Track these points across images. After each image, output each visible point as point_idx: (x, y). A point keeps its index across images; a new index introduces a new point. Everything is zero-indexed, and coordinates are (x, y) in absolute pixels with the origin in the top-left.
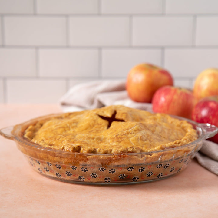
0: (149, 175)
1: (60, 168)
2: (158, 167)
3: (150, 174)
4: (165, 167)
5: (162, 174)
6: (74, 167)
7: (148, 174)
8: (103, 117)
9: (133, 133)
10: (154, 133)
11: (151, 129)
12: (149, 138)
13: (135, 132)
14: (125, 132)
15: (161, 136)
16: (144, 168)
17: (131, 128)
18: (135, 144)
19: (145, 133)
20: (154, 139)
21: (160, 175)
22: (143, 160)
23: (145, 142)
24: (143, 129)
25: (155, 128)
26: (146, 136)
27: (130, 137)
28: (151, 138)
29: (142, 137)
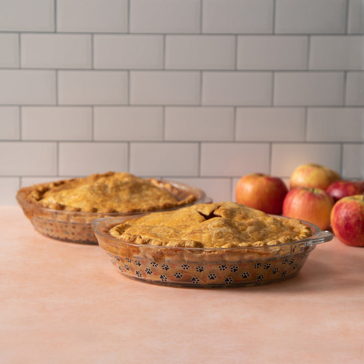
0: (245, 277)
1: (140, 265)
6: (154, 263)
7: (244, 275)
8: (201, 214)
9: (211, 229)
10: (243, 232)
11: (240, 228)
12: (227, 236)
13: (212, 228)
14: (203, 227)
15: (250, 237)
16: (202, 268)
17: (211, 224)
18: (205, 240)
19: (225, 230)
20: (233, 238)
21: (260, 277)
22: (200, 258)
23: (220, 240)
24: (225, 226)
25: (247, 227)
26: (224, 234)
27: (204, 233)
28: (230, 236)
29: (218, 233)
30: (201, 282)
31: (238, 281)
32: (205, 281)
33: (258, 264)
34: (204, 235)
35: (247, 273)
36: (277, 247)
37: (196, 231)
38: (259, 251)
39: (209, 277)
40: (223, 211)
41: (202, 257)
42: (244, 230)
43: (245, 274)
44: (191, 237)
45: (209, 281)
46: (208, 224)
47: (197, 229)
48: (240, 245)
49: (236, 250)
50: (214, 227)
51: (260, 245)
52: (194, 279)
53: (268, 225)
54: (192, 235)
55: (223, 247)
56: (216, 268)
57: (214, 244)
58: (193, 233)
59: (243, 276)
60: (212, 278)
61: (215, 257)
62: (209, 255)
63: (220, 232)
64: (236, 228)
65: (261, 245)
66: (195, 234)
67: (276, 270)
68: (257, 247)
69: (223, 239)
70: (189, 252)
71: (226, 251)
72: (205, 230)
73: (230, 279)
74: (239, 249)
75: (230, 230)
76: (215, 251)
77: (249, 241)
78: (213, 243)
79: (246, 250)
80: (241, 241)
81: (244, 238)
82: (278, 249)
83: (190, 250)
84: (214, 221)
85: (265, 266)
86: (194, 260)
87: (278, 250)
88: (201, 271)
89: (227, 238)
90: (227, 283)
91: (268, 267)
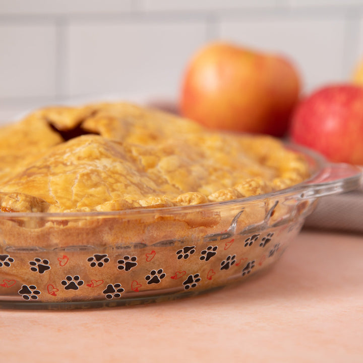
0: (155, 280)
2: (183, 254)
3: (156, 275)
4: (205, 256)
5: (197, 276)
7: (152, 277)
9: (72, 164)
10: (150, 171)
11: (144, 161)
12: (111, 180)
13: (76, 162)
14: (52, 160)
15: (166, 182)
16: (46, 262)
17: (71, 151)
18: (56, 192)
19: (105, 167)
20: (126, 186)
21: (190, 280)
22: (38, 237)
23: (92, 191)
24: (107, 157)
25: (159, 158)
26: (103, 175)
27: (54, 174)
28: (117, 181)
29: (88, 175)
30: (44, 296)
31: (137, 290)
32: (54, 294)
33: (186, 250)
34: (51, 178)
35: (160, 272)
36: (233, 206)
37: (34, 170)
38: (189, 217)
39: (64, 283)
40: (105, 122)
41: (45, 236)
42: (152, 165)
43: (153, 273)
44: (23, 184)
45: (63, 294)
46: (64, 153)
47: (38, 164)
48: (143, 203)
49: (130, 216)
50: (79, 158)
51: (190, 201)
52: (25, 290)
53: (208, 152)
54: (23, 181)
55: (99, 208)
56: (81, 262)
57: (76, 201)
58: (28, 174)
59: (148, 278)
60: (72, 286)
61: (78, 234)
62: (63, 230)
63: (93, 172)
64: (134, 160)
65: (194, 203)
66: (31, 178)
67: (230, 261)
68: (185, 208)
69: (99, 189)
70: (11, 223)
71: (105, 221)
72: (56, 166)
73: (117, 286)
74: (139, 212)
75: (118, 167)
76: (76, 221)
77: (164, 193)
78: (74, 198)
79: (157, 215)
80: (144, 191)
81: (152, 185)
82: (234, 210)
83: (12, 219)
84: (79, 145)
85: (204, 253)
86: (23, 244)
87: (235, 212)
88: (42, 269)
89: (111, 185)
90: (109, 297)
91: (210, 255)
